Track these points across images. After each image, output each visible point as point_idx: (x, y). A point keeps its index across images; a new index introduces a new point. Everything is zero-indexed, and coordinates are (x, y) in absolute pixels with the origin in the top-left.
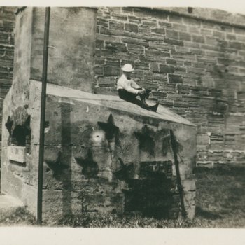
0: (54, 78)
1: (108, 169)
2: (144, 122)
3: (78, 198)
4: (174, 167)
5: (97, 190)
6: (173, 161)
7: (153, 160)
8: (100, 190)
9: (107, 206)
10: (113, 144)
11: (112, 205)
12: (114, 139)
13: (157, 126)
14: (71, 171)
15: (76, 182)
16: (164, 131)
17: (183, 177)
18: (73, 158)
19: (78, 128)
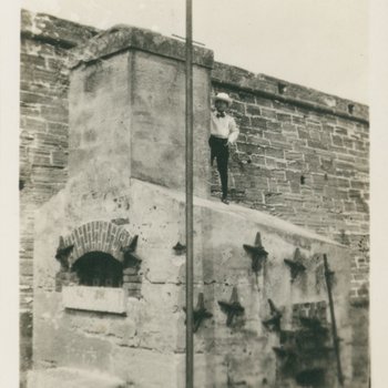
0: (160, 176)
1: (257, 317)
2: (295, 244)
3: (223, 364)
4: (328, 310)
5: (245, 351)
6: (327, 301)
7: (306, 301)
8: (248, 350)
9: (257, 374)
10: (261, 279)
11: (262, 372)
12: (262, 271)
13: (309, 248)
14: (213, 322)
15: (220, 340)
16: (316, 257)
17: (338, 324)
18: (216, 302)
19: (220, 255)
